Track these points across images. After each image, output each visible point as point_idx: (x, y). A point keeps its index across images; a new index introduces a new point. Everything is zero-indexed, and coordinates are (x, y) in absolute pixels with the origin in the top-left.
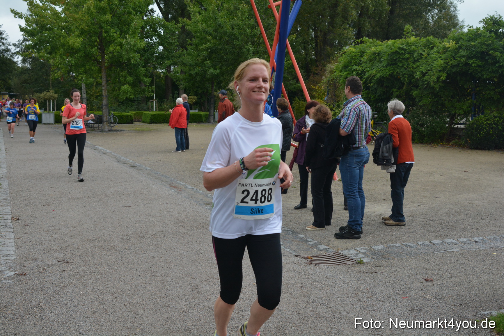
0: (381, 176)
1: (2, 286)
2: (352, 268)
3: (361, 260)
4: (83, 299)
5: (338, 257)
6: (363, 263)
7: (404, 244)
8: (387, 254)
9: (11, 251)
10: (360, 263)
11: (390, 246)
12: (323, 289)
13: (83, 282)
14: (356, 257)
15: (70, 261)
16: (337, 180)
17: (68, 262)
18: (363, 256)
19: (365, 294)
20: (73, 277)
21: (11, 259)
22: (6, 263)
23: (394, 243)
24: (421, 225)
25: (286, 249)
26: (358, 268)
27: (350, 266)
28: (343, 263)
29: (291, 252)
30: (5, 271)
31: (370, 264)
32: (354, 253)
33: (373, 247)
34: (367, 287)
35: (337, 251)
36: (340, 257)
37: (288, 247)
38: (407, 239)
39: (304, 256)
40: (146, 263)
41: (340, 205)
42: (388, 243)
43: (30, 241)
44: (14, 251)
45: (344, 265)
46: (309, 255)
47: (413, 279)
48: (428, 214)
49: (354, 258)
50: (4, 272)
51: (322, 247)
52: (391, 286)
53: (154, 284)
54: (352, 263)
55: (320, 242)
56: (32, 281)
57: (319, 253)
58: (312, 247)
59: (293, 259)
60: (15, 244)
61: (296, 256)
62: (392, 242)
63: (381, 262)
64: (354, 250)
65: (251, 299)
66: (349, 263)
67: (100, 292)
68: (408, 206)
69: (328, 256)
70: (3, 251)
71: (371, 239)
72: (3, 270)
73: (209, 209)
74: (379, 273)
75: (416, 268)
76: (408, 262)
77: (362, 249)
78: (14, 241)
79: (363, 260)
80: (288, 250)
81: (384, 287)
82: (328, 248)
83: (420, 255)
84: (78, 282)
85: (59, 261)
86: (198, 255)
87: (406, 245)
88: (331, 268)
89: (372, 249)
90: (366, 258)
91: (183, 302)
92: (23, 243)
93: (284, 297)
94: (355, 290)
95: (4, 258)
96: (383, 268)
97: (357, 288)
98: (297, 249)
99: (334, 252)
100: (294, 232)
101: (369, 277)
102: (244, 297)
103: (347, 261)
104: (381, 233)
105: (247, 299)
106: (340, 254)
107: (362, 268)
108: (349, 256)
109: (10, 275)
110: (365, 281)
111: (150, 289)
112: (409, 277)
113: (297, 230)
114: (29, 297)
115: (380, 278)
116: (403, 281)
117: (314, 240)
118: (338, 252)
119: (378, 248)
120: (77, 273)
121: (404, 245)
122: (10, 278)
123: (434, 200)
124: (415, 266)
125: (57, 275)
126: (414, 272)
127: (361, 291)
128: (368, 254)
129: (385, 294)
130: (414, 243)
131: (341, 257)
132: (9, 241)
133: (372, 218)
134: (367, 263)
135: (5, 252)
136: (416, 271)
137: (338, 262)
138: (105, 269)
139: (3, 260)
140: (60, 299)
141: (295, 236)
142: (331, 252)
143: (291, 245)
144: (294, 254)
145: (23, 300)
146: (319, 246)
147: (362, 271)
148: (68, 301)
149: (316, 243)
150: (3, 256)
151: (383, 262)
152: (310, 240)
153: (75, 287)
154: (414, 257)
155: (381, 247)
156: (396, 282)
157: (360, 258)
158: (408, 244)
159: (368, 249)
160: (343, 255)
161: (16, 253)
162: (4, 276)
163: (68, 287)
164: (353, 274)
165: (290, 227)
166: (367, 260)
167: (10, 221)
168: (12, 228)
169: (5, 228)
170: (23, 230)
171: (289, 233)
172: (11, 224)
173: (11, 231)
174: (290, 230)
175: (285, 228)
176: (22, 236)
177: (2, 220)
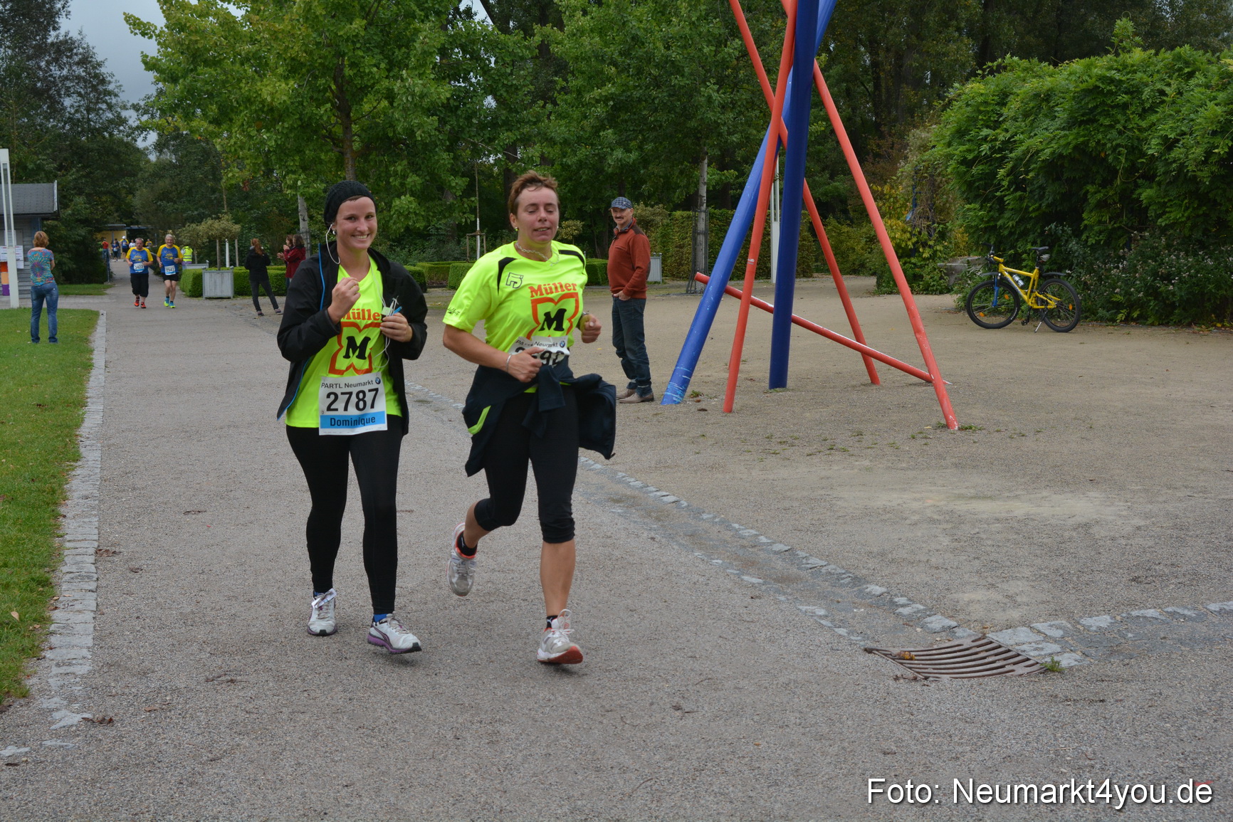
0: (1073, 415)
1: (42, 759)
2: (1031, 687)
3: (1052, 660)
4: (264, 798)
5: (987, 651)
6: (1061, 672)
7: (1170, 609)
8: (1123, 641)
9: (81, 648)
10: (1051, 669)
11: (1129, 617)
12: (958, 758)
13: (268, 743)
14: (1036, 653)
15: (239, 678)
16: (956, 428)
17: (232, 681)
18: (1056, 648)
19: (1084, 772)
20: (243, 729)
21: (77, 673)
22: (62, 686)
23: (1140, 609)
24: (1208, 553)
25: (836, 630)
26: (1046, 685)
27: (1023, 681)
28: (1000, 672)
29: (852, 638)
30: (58, 710)
31: (1081, 675)
32: (1030, 640)
33: (1083, 621)
34: (1084, 748)
35: (980, 635)
36: (992, 652)
37: (843, 623)
38: (1176, 595)
39: (891, 649)
40: (450, 680)
41: (972, 498)
42: (1122, 607)
43: (138, 618)
44: (88, 648)
45: (1007, 677)
46: (903, 647)
47: (1215, 721)
48: (1219, 520)
49: (1032, 654)
50: (54, 714)
51: (937, 622)
52: (1152, 744)
53: (469, 749)
54: (1029, 669)
55: (930, 606)
56: (127, 743)
57: (930, 638)
58: (909, 622)
59: (861, 659)
60: (95, 627)
61: (869, 651)
62: (1132, 604)
63: (1109, 665)
64: (1028, 630)
65: (751, 794)
66: (1020, 669)
67: (315, 775)
68: (1161, 499)
69: (956, 649)
70: (60, 647)
71: (1073, 597)
72: (53, 706)
73: (620, 515)
74: (1112, 700)
75: (1215, 685)
76: (1189, 667)
77: (1051, 626)
78: (94, 618)
79: (1058, 662)
80: (842, 631)
81: (1133, 748)
82: (954, 624)
83: (1220, 644)
84: (255, 743)
85: (207, 680)
86: (594, 652)
87: (1173, 614)
88: (972, 686)
89: (1078, 626)
90: (1066, 655)
91: (554, 806)
92: (117, 624)
93: (847, 787)
94: (1053, 761)
95: (63, 670)
96: (1119, 685)
97: (1057, 753)
98: (868, 628)
99: (973, 638)
100: (857, 581)
101: (1085, 717)
102: (731, 789)
103: (1015, 664)
104: (1098, 578)
105: (740, 794)
106: (991, 643)
107: (1060, 686)
108: (1017, 647)
109: (70, 723)
110: (1074, 730)
111: (459, 763)
112: (1200, 713)
113: (864, 571)
114: (113, 794)
115: (1115, 717)
116: (1185, 728)
117: (914, 602)
118: (984, 637)
119: (1097, 624)
120: (254, 716)
121: (1167, 612)
122: (68, 732)
123: (1227, 479)
124: (1212, 677)
125: (199, 723)
126: (1213, 699)
127: (1069, 762)
128: (1071, 642)
129: (1141, 773)
130: (1195, 609)
131: (996, 651)
132: (80, 617)
133: (1067, 534)
134: (1071, 668)
135: (64, 651)
136: (1219, 694)
137: (988, 666)
138: (333, 702)
139: (56, 675)
140: (198, 801)
141: (860, 591)
142: (965, 637)
143: (850, 615)
144: (862, 643)
145: (96, 805)
146: (928, 619)
147: (1060, 695)
148: (222, 807)
149: (919, 611)
150: (58, 665)
151: (1115, 667)
152: (902, 600)
153: (245, 759)
154: (1202, 649)
155: (1103, 621)
156: (1166, 733)
157: (1050, 655)
158: (1179, 610)
159: (1069, 626)
160: (1000, 647)
161: (94, 654)
162: (53, 727)
163: (225, 761)
164: (1037, 707)
165: (844, 563)
166: (1070, 661)
167: (92, 559)
168: (95, 579)
169: (77, 578)
170: (124, 583)
171: (842, 581)
172: (93, 568)
173: (91, 588)
174: (843, 571)
175: (831, 567)
176: (118, 601)
177: (71, 557)
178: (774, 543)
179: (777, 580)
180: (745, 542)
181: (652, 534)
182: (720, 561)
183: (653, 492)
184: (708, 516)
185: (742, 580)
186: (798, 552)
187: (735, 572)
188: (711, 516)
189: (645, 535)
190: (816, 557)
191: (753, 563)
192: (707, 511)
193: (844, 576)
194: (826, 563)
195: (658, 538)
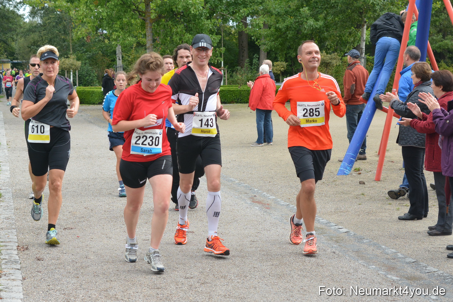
78: (22, 284)
92: (35, 288)
132: (14, 283)
167: (16, 252)
168: (19, 263)
169: (9, 262)
170: (35, 266)
171: (447, 280)
172: (17, 257)
173: (17, 268)
174: (447, 275)
175: (439, 273)
176: (33, 275)
177: (5, 251)
178: (406, 257)
179: (408, 278)
180: (389, 256)
181: (334, 250)
182: (373, 266)
183: (333, 226)
184: (366, 241)
185: (387, 277)
186: (421, 263)
187: (383, 273)
188: (368, 241)
189: (329, 250)
190: (431, 266)
191: (393, 268)
192: (366, 238)
193: (448, 277)
194: (437, 270)
195: (337, 252)
